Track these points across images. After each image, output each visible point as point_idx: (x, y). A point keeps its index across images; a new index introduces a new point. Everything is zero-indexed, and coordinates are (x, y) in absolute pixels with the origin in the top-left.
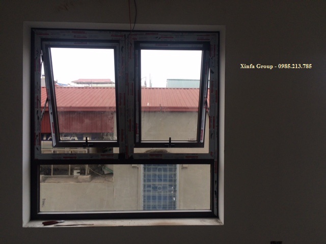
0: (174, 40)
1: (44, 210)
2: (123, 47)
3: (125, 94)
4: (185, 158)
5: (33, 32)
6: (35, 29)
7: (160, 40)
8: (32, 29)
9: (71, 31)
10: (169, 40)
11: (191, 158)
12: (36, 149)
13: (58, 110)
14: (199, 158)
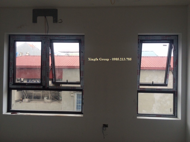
0: (66, 39)
1: (13, 108)
2: (45, 42)
3: (46, 61)
4: (70, 88)
5: (10, 36)
6: (11, 35)
7: (60, 39)
8: (9, 35)
9: (24, 36)
10: (64, 39)
11: (73, 89)
12: (10, 84)
13: (16, 67)
14: (76, 88)
